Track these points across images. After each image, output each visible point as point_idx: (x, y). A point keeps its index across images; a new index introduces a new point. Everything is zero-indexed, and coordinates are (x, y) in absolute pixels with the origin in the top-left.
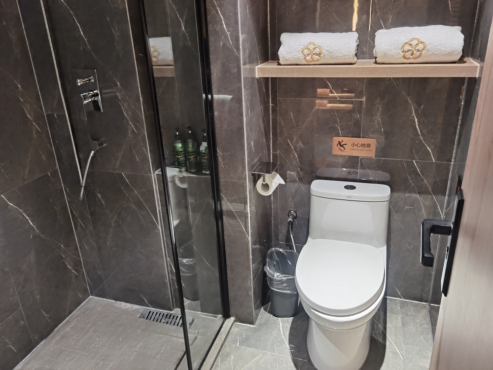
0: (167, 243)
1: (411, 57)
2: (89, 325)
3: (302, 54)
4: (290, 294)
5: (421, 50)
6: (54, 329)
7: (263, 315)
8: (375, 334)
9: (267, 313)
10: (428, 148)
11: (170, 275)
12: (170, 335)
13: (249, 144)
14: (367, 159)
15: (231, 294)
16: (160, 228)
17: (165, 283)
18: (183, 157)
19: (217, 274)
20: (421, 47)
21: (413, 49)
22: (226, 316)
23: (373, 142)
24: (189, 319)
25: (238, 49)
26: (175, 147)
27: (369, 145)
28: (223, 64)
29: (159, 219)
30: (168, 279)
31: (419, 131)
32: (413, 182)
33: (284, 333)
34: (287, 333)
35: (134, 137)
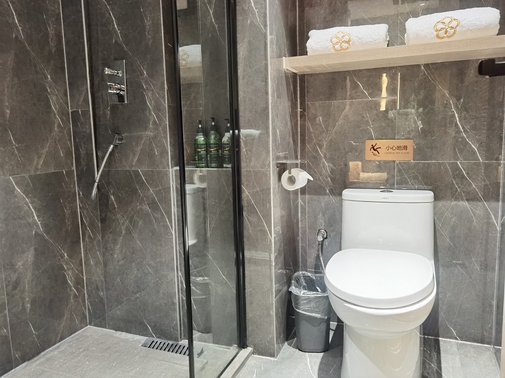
0: (180, 252)
1: (445, 36)
2: (81, 350)
3: (331, 43)
4: (320, 318)
5: (455, 27)
6: (40, 353)
7: (287, 349)
8: (428, 373)
9: (291, 348)
10: (473, 146)
11: (180, 294)
12: (173, 363)
13: (275, 134)
14: (405, 163)
15: (250, 314)
16: (173, 233)
17: (174, 304)
18: (204, 151)
19: (234, 291)
20: (454, 24)
21: (447, 27)
22: (242, 345)
23: (410, 144)
24: (196, 351)
25: (265, 26)
26: (196, 140)
27: (406, 148)
28: (250, 43)
29: (173, 222)
30: (177, 298)
31: (461, 128)
32: (459, 187)
33: (312, 367)
34: (316, 368)
35: (155, 129)
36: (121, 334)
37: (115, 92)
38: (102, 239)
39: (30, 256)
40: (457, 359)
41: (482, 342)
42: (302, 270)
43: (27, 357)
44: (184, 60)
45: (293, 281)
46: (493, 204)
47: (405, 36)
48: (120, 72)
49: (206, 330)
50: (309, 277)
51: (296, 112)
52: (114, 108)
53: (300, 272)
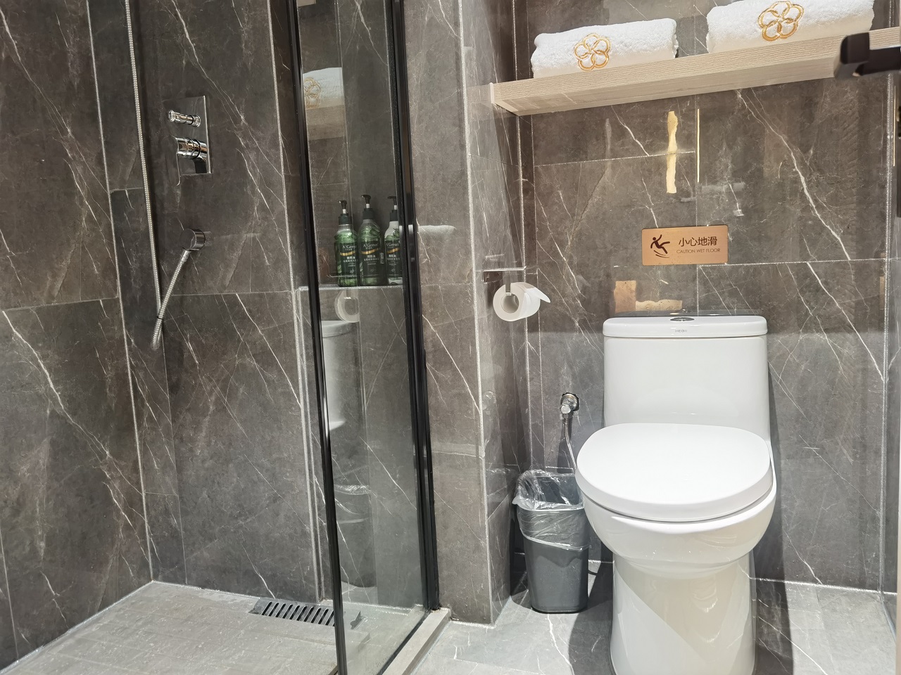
0: (314, 441)
1: (778, 35)
2: (140, 623)
3: (574, 55)
4: (570, 551)
5: (794, 18)
6: (66, 630)
7: (513, 610)
8: (766, 642)
9: (519, 606)
10: (834, 233)
11: (317, 517)
12: (307, 639)
13: (479, 221)
14: (712, 268)
15: (442, 548)
16: (301, 405)
17: (305, 534)
18: (353, 255)
19: (414, 507)
20: (793, 13)
21: (780, 19)
22: (432, 604)
23: (722, 234)
24: (348, 618)
25: (456, 24)
26: (337, 237)
27: (713, 241)
28: (429, 57)
29: (301, 386)
30: (312, 525)
31: (811, 201)
32: (812, 308)
33: (557, 639)
34: (566, 639)
35: (263, 219)
36: (211, 594)
37: (189, 154)
38: (173, 421)
39: (42, 455)
40: (817, 616)
41: (862, 585)
42: (536, 468)
43: (41, 638)
44: (313, 95)
45: (520, 488)
46: (873, 336)
47: (707, 38)
48: (197, 118)
49: (366, 581)
50: (548, 479)
51: (517, 184)
52: (188, 183)
53: (533, 472)
